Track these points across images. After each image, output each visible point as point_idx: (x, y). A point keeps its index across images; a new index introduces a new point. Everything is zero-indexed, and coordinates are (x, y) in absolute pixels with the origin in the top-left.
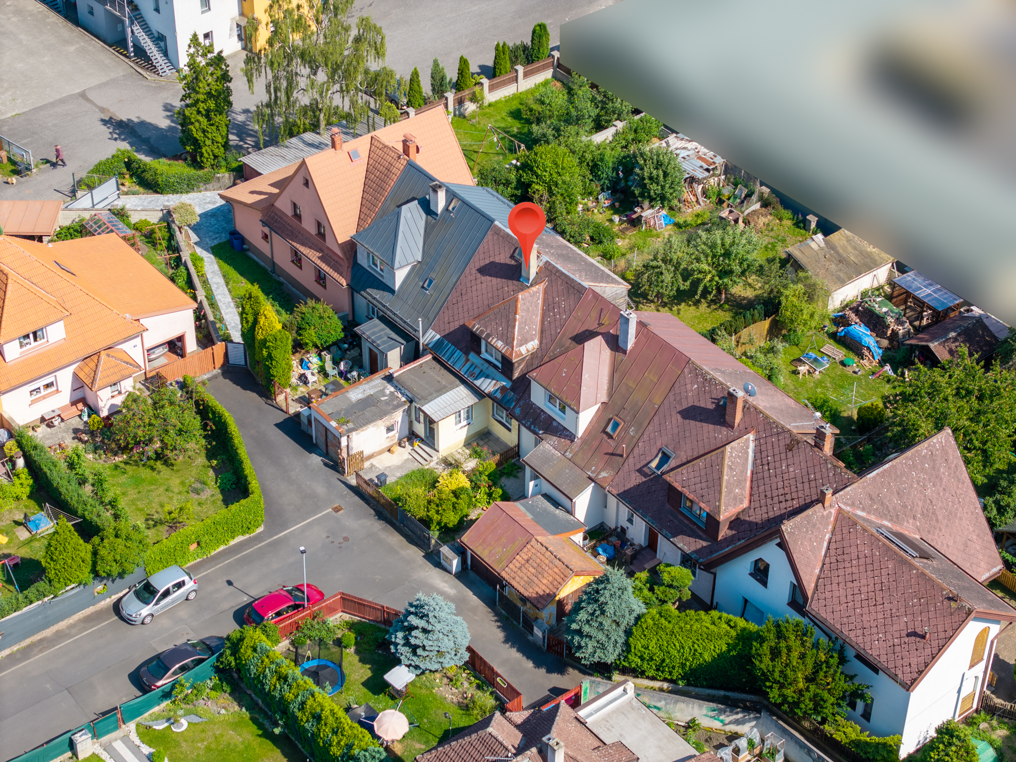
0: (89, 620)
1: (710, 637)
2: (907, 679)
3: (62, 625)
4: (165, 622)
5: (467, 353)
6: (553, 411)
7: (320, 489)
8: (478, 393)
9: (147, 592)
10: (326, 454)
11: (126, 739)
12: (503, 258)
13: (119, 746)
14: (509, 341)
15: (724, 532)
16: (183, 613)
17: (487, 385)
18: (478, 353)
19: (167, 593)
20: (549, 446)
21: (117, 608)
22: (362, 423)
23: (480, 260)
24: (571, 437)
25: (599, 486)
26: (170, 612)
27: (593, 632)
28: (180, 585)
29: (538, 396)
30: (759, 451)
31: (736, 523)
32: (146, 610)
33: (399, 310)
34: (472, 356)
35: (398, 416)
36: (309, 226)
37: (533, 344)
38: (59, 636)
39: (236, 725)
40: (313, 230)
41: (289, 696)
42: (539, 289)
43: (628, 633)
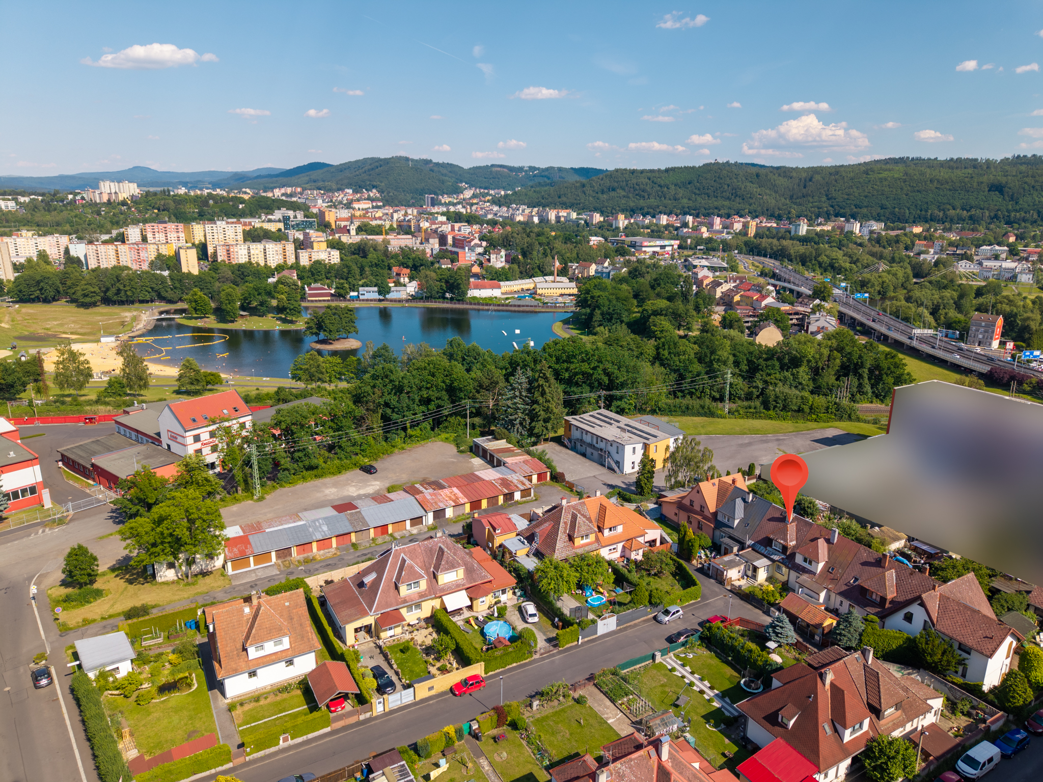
0: (645, 621)
1: (895, 638)
2: (988, 654)
3: (636, 621)
4: (673, 624)
5: (766, 547)
6: (806, 565)
7: (717, 590)
8: (773, 561)
9: (667, 612)
10: (716, 579)
11: (670, 658)
12: (777, 515)
13: (668, 660)
14: (786, 540)
15: (887, 605)
16: (679, 622)
17: (776, 558)
18: (771, 546)
19: (674, 614)
20: (805, 577)
21: (655, 618)
22: (731, 567)
23: (768, 516)
24: (814, 574)
25: (829, 590)
26: (674, 621)
27: (846, 634)
28: (678, 611)
29: (799, 559)
30: (897, 576)
31: (892, 602)
32: (667, 619)
33: (736, 534)
34: (768, 548)
35: (742, 567)
36: (697, 507)
37: (794, 543)
38: (635, 625)
39: (711, 658)
40: (698, 509)
41: (736, 644)
42: (794, 524)
43: (861, 635)
